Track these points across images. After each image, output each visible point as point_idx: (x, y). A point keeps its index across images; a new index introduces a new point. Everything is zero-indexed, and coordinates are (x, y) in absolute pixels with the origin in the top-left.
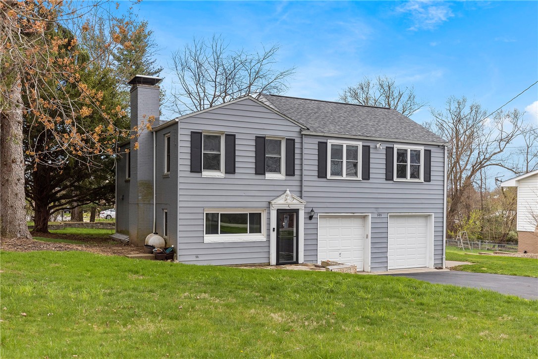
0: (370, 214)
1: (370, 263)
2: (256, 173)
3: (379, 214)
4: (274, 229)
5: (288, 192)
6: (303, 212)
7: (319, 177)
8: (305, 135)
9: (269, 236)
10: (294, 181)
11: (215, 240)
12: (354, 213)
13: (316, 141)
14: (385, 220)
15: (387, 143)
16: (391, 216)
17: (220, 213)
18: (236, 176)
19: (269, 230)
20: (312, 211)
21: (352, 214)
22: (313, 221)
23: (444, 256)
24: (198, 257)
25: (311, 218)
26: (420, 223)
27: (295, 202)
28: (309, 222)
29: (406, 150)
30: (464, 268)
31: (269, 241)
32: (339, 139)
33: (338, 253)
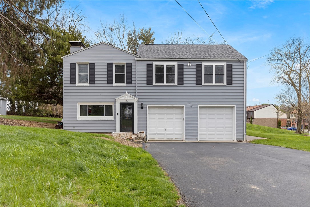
0: (184, 106)
1: (184, 136)
2: (108, 83)
3: (192, 106)
4: (118, 113)
5: (127, 93)
6: (137, 104)
7: (147, 84)
8: (137, 60)
9: (115, 117)
10: (131, 87)
11: (84, 119)
12: (172, 105)
13: (145, 63)
14: (195, 109)
15: (197, 62)
16: (200, 107)
17: (88, 105)
18: (96, 85)
19: (115, 114)
20: (142, 104)
21: (171, 106)
22: (144, 109)
23: (245, 133)
24: (74, 128)
25: (142, 108)
26: (228, 112)
27: (131, 98)
28: (141, 110)
29: (212, 66)
30: (257, 142)
31: (115, 120)
32: (154, 61)
33: (164, 129)
